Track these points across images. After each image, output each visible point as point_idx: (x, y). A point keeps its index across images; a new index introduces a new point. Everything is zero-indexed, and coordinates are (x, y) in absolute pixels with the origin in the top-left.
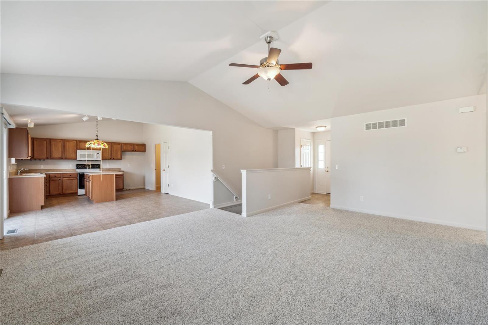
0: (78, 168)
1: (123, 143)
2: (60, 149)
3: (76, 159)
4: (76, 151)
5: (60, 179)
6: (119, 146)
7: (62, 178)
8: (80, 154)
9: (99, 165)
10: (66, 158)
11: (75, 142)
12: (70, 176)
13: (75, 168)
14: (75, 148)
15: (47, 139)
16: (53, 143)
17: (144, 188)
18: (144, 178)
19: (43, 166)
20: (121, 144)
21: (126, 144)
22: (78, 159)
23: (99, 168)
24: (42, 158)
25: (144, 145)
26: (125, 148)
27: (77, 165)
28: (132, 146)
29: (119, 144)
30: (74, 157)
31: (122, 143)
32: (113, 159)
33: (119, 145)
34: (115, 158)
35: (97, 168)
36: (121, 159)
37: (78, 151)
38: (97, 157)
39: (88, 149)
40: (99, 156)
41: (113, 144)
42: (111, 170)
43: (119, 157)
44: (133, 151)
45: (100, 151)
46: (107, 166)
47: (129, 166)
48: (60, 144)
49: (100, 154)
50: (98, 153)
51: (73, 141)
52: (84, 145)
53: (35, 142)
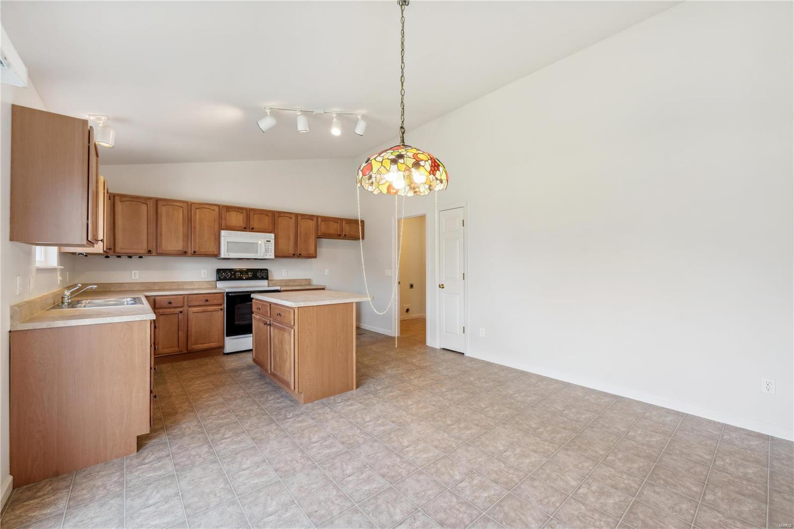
0: (220, 279)
1: (322, 217)
2: (181, 228)
3: (216, 255)
4: (217, 235)
5: (181, 312)
6: (312, 224)
7: (185, 308)
8: (228, 242)
9: (267, 270)
10: (195, 252)
11: (217, 209)
12: (207, 301)
13: (213, 277)
14: (217, 226)
15: (150, 198)
16: (163, 210)
19: (137, 275)
20: (315, 219)
21: (326, 219)
22: (222, 256)
23: (267, 278)
24: (135, 251)
25: (361, 223)
26: (323, 228)
27: (219, 271)
28: (338, 225)
29: (311, 217)
30: (212, 249)
31: (317, 217)
32: (300, 256)
33: (311, 222)
34: (304, 253)
35: (262, 278)
36: (315, 257)
37: (223, 233)
38: (267, 251)
39: (245, 229)
40: (270, 247)
41: (299, 217)
42: (291, 284)
43: (312, 251)
44: (339, 236)
45: (273, 235)
46: (284, 273)
47: (328, 274)
48: (179, 215)
49: (273, 241)
50: (267, 241)
51: (212, 208)
52: (236, 219)
53: (120, 206)
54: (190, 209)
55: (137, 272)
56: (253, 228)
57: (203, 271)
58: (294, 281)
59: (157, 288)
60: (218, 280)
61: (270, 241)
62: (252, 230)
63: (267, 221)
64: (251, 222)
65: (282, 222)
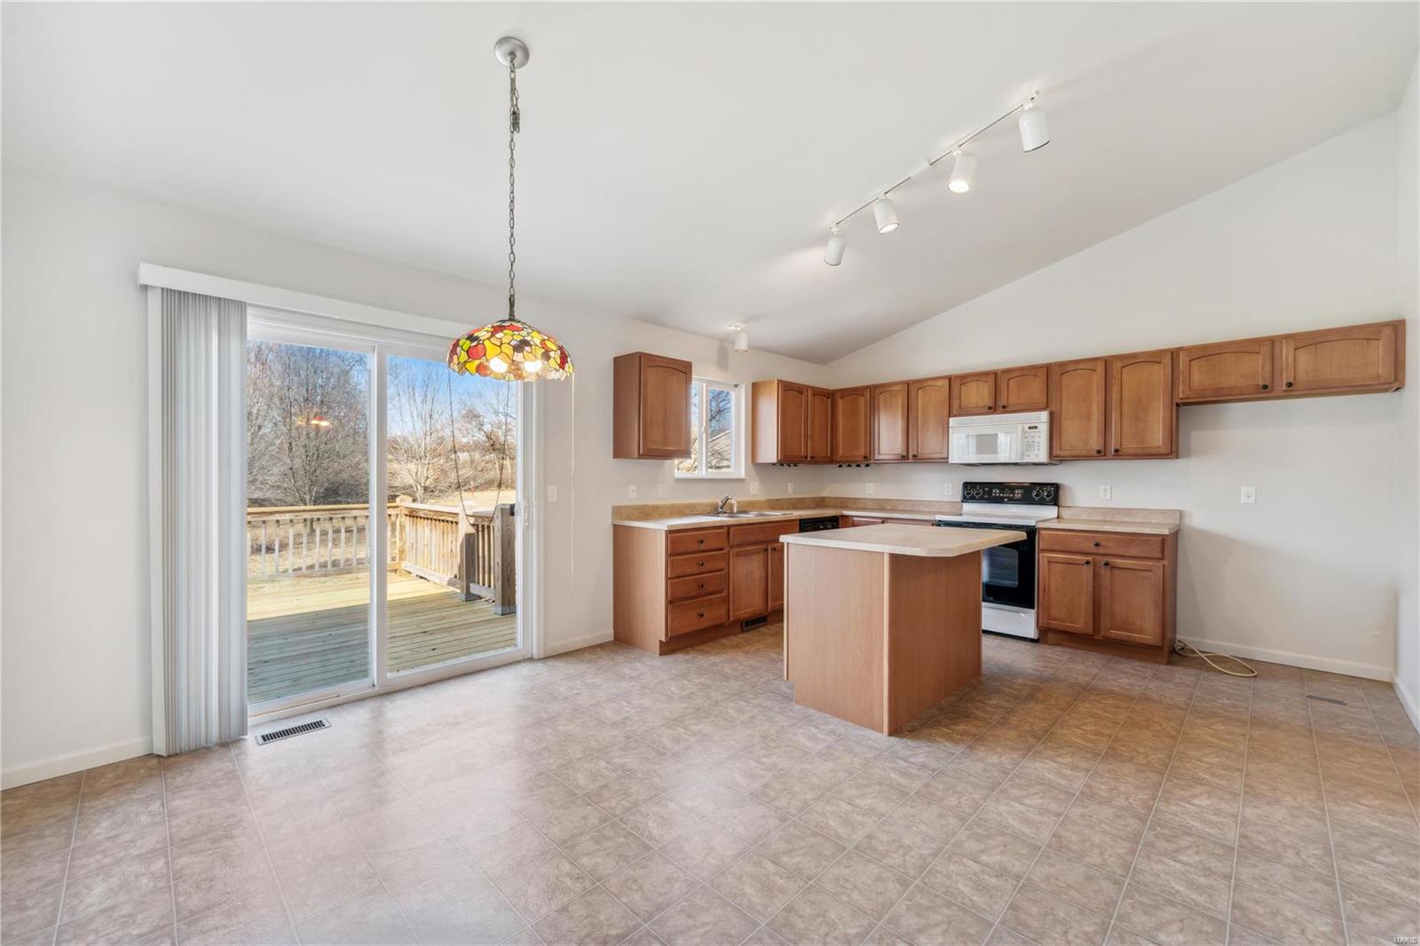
0: (965, 499)
1: (1187, 350)
2: (900, 421)
3: (946, 459)
4: (945, 426)
6: (1158, 373)
9: (1056, 487)
10: (915, 456)
11: (947, 383)
13: (960, 496)
14: (945, 413)
16: (881, 398)
17: (1390, 686)
20: (1167, 361)
21: (1207, 352)
22: (955, 461)
23: (1055, 502)
24: (854, 459)
25: (1382, 333)
26: (1199, 377)
27: (966, 485)
28: (1262, 358)
29: (1153, 358)
30: (939, 449)
31: (1174, 354)
32: (1118, 454)
33: (1156, 367)
34: (1129, 446)
35: (1042, 502)
36: (1175, 454)
37: (954, 421)
38: (1028, 446)
39: (992, 410)
40: (1037, 440)
41: (1109, 367)
42: (1117, 518)
43: (1162, 441)
44: (1265, 391)
45: (1044, 416)
46: (1102, 493)
47: (1252, 500)
48: (900, 401)
49: (1044, 428)
50: (1030, 428)
51: (939, 383)
52: (978, 394)
53: (840, 404)
54: (911, 388)
55: (872, 484)
56: (1004, 407)
57: (947, 485)
58: (1128, 511)
59: (889, 508)
60: (962, 502)
61: (1036, 427)
62: (1005, 409)
63: (1036, 389)
64: (1004, 394)
65: (1071, 385)
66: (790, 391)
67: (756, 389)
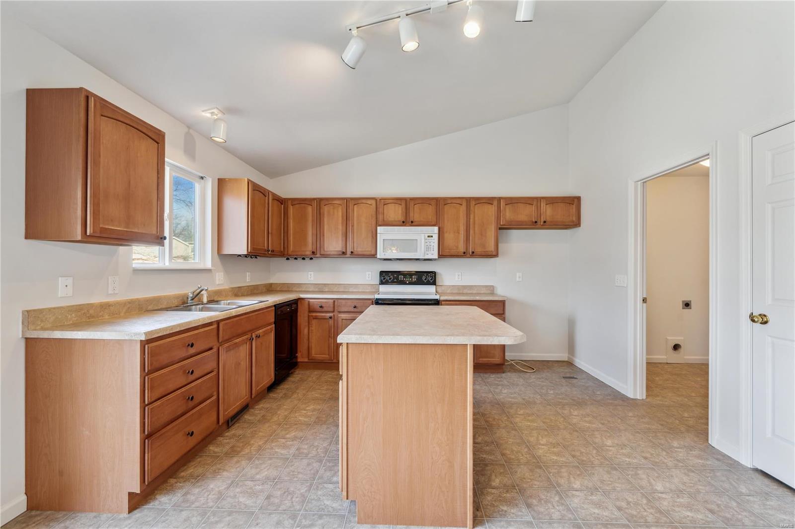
0: (383, 282)
1: (505, 199)
2: (340, 227)
3: (373, 256)
4: (374, 232)
5: (331, 318)
6: (491, 210)
7: (336, 313)
8: (384, 240)
9: (434, 273)
10: (353, 253)
11: (373, 202)
12: (355, 307)
13: (377, 280)
14: (374, 222)
15: (314, 199)
16: (326, 209)
17: (569, 364)
18: (571, 325)
19: (312, 275)
20: (495, 203)
21: (512, 201)
22: (378, 256)
23: (434, 283)
25: (574, 202)
26: (508, 214)
27: (382, 273)
28: (534, 208)
29: (489, 201)
30: (368, 249)
31: (499, 199)
32: (473, 255)
33: (490, 206)
34: (479, 250)
35: (429, 283)
36: (496, 255)
37: (380, 229)
38: (428, 248)
39: (404, 223)
40: (432, 244)
41: (470, 203)
42: (465, 291)
43: (491, 247)
44: (534, 225)
45: (436, 229)
46: (457, 277)
47: (521, 279)
48: (339, 213)
49: (436, 237)
50: (428, 237)
51: (369, 202)
52: (394, 212)
53: (291, 210)
54: (349, 203)
55: (312, 273)
56: (412, 222)
57: (367, 273)
58: (471, 287)
59: (327, 290)
60: (380, 284)
61: (432, 236)
62: (412, 224)
63: (430, 211)
64: (411, 214)
65: (449, 211)
66: (257, 193)
67: (221, 184)
